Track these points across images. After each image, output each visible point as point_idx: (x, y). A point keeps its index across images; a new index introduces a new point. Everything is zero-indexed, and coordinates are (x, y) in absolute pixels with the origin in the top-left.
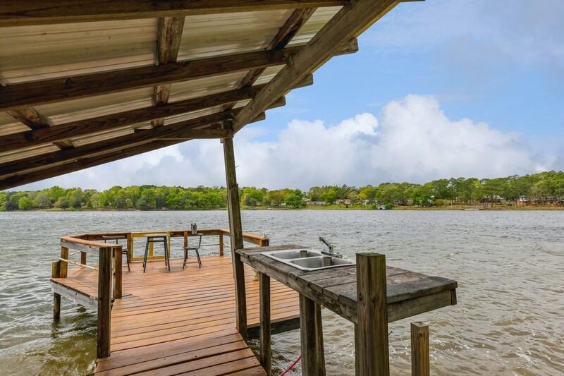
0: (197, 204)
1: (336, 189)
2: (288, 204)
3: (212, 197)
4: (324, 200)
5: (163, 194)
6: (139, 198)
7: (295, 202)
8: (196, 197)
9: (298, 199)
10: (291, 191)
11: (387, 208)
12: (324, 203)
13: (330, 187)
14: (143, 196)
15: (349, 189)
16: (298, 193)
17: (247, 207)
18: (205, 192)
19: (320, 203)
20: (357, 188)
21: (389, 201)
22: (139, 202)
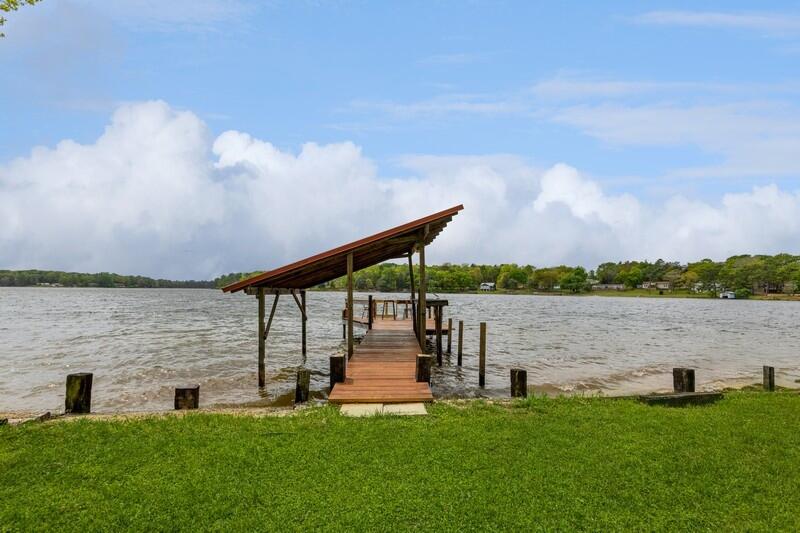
0: (442, 286)
1: (644, 265)
2: (563, 287)
3: (460, 277)
4: (621, 282)
5: (404, 274)
6: (379, 278)
7: (574, 284)
8: (441, 277)
9: (578, 281)
10: (570, 270)
11: (737, 297)
12: (621, 287)
13: (634, 263)
14: (383, 276)
15: (667, 266)
16: (580, 272)
17: (504, 290)
18: (451, 271)
19: (615, 287)
20: (683, 263)
21: (744, 285)
22: (380, 282)
